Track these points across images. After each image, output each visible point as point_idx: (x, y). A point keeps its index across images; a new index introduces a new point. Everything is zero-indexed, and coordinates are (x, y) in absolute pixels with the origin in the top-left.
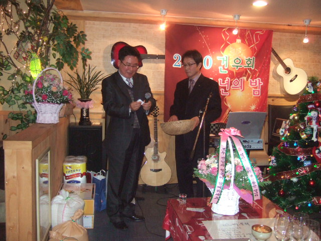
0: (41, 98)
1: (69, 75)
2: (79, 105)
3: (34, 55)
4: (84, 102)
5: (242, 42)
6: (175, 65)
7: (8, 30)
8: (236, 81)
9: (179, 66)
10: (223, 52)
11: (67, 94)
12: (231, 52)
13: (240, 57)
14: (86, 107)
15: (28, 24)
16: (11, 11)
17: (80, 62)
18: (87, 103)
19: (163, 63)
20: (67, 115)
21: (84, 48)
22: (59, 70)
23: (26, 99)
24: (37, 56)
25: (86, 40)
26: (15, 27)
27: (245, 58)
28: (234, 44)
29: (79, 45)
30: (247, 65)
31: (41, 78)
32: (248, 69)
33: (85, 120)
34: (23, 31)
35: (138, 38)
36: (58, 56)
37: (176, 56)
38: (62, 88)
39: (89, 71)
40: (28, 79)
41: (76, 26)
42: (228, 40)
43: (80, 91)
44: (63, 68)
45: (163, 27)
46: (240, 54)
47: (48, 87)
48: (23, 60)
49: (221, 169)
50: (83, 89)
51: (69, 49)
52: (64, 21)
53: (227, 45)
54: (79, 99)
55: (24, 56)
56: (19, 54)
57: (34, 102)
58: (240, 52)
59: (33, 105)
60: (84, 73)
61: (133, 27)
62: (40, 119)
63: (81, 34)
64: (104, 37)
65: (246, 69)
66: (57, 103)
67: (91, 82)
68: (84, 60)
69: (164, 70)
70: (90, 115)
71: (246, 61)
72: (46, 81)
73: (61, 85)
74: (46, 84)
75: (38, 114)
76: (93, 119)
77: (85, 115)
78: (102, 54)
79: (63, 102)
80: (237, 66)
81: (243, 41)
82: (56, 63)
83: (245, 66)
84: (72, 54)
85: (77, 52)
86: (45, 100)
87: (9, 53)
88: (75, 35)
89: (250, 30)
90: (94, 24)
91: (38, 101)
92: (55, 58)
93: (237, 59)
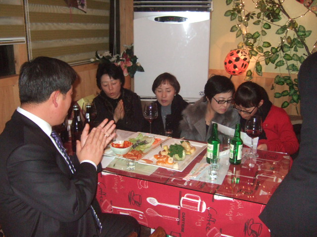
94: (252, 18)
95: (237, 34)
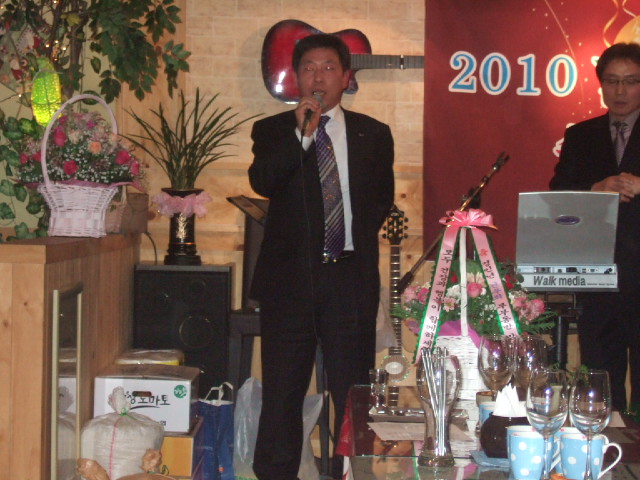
0: (60, 171)
1: (139, 120)
2: (166, 207)
3: (44, 64)
4: (178, 198)
6: (455, 86)
9: (471, 87)
11: (126, 161)
14: (185, 212)
17: (162, 79)
18: (188, 199)
19: (417, 80)
20: (128, 231)
21: (172, 42)
22: (109, 100)
23: (24, 175)
24: (50, 67)
25: (179, 21)
29: (161, 33)
31: (62, 123)
33: (182, 250)
35: (343, 8)
36: (106, 64)
37: (459, 59)
38: (115, 145)
39: (196, 109)
40: (27, 127)
43: (169, 165)
44: (117, 95)
47: (80, 143)
48: (12, 77)
49: (437, 292)
50: (178, 161)
51: (132, 47)
53: (624, 20)
54: (164, 190)
55: (16, 66)
57: (42, 180)
59: (41, 190)
60: (182, 112)
62: (58, 226)
63: (165, 7)
64: (242, 6)
66: (102, 181)
67: (200, 140)
68: (172, 73)
69: (421, 102)
70: (198, 239)
72: (74, 128)
73: (112, 139)
74: (74, 137)
75: (53, 214)
76: (208, 251)
77: (182, 233)
78: (235, 57)
79: (117, 179)
82: (100, 85)
84: (141, 59)
85: (154, 54)
86: (73, 175)
88: (151, 8)
91: (54, 177)
92: (97, 70)
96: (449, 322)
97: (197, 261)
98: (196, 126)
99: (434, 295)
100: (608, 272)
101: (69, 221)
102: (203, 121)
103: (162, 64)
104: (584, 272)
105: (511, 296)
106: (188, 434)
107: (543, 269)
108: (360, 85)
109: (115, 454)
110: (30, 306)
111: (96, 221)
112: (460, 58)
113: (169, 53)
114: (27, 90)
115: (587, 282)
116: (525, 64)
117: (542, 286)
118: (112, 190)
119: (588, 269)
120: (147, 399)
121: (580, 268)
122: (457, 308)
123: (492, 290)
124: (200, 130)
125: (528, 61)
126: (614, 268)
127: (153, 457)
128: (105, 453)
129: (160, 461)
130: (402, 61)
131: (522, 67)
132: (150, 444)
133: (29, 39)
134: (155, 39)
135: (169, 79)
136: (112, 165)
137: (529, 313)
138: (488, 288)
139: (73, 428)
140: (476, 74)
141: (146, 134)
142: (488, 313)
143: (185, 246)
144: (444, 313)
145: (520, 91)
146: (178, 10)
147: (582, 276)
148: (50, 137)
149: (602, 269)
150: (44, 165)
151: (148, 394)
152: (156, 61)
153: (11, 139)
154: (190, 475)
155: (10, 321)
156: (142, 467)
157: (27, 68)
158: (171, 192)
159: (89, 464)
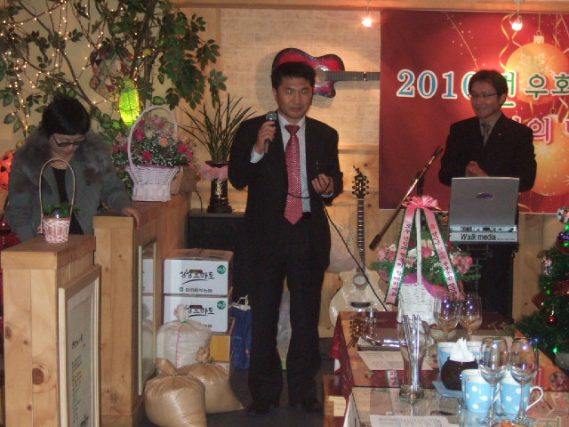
0: (140, 158)
1: (190, 116)
2: (208, 175)
3: (128, 83)
4: (217, 168)
5: (546, 41)
6: (401, 93)
7: (75, 31)
8: (536, 122)
9: (411, 93)
10: (505, 64)
11: (184, 151)
12: (521, 62)
13: (542, 74)
14: (221, 178)
15: (117, 28)
16: (89, 5)
17: (207, 95)
18: (223, 169)
19: (376, 88)
20: (184, 191)
21: (214, 70)
22: (172, 108)
23: (115, 160)
24: (132, 85)
25: (219, 55)
26: (93, 32)
27: (553, 75)
28: (528, 46)
29: (207, 63)
30: (559, 90)
31: (141, 123)
32: (562, 97)
33: (219, 204)
34: (107, 39)
35: (325, 40)
36: (168, 83)
38: (176, 140)
39: (228, 108)
40: (117, 126)
41: (203, 20)
42: (516, 39)
43: (210, 146)
44: (177, 105)
45: (368, 22)
46: (544, 66)
47: (153, 139)
48: (107, 90)
49: (401, 254)
50: (216, 143)
51: (188, 73)
52: (181, 23)
53: (512, 49)
54: (207, 163)
55: (109, 83)
56: (99, 81)
57: (128, 164)
58: (543, 62)
59: (127, 170)
60: (219, 111)
61: (317, 18)
62: (139, 194)
63: (209, 45)
64: (258, 39)
65: (557, 97)
66: (168, 166)
67: (231, 129)
68: (214, 91)
69: (379, 103)
70: (229, 193)
71: (556, 81)
72: (149, 128)
73: (175, 136)
74: (149, 135)
75: (136, 186)
76: (237, 203)
77: (219, 192)
78: (253, 72)
79: (178, 164)
80: (537, 93)
81: (549, 40)
82: (167, 97)
83: (555, 91)
84: (193, 82)
85: (202, 78)
86: (149, 161)
87: (77, 75)
88: (200, 46)
89: (565, 16)
90: (238, 14)
91: (136, 162)
92: (162, 83)
93: (537, 76)
94: (37, 102)
95: (14, 128)
96: (410, 275)
97: (229, 210)
98: (228, 119)
99: (399, 256)
100: (511, 231)
101: (146, 191)
102: (232, 117)
103: (208, 86)
104: (495, 231)
105: (452, 257)
106: (227, 333)
107: (467, 229)
108: (337, 91)
109: (179, 350)
110: (123, 258)
111: (164, 191)
112: (404, 74)
113: (213, 78)
114: (116, 100)
115: (497, 238)
116: (447, 78)
117: (467, 240)
118: (175, 170)
119: (497, 228)
120: (199, 310)
121: (491, 228)
122: (415, 265)
123: (438, 253)
124: (231, 122)
125: (449, 76)
126: (515, 228)
127: (204, 353)
128: (173, 348)
129: (209, 354)
130: (365, 76)
131: (445, 80)
132: (202, 343)
133: (118, 65)
134: (203, 68)
135: (212, 95)
136: (175, 154)
137: (464, 267)
138: (435, 251)
139: (152, 332)
140: (415, 85)
141: (194, 125)
142: (436, 269)
143: (222, 201)
144: (406, 269)
145: (444, 96)
146: (218, 47)
147: (494, 234)
148: (133, 134)
149: (507, 229)
150: (130, 154)
151: (200, 307)
152: (203, 82)
153: (106, 129)
154: (228, 360)
155: (110, 268)
156: (197, 360)
157: (116, 84)
158: (212, 164)
159: (163, 362)
